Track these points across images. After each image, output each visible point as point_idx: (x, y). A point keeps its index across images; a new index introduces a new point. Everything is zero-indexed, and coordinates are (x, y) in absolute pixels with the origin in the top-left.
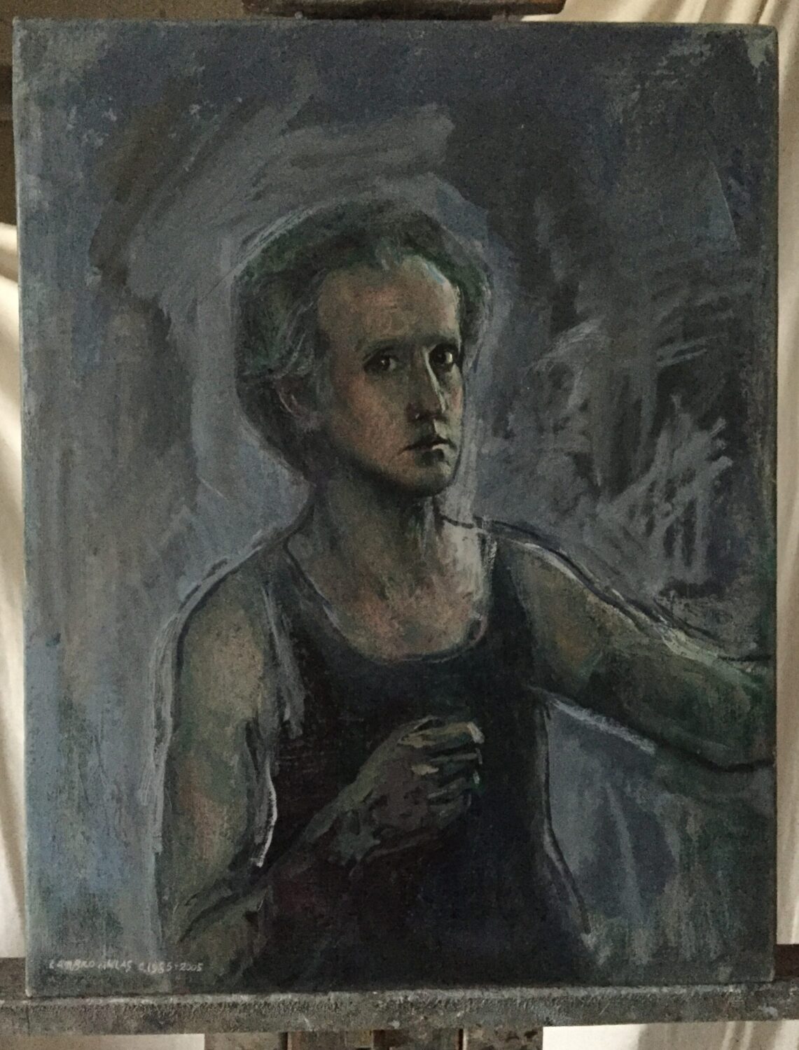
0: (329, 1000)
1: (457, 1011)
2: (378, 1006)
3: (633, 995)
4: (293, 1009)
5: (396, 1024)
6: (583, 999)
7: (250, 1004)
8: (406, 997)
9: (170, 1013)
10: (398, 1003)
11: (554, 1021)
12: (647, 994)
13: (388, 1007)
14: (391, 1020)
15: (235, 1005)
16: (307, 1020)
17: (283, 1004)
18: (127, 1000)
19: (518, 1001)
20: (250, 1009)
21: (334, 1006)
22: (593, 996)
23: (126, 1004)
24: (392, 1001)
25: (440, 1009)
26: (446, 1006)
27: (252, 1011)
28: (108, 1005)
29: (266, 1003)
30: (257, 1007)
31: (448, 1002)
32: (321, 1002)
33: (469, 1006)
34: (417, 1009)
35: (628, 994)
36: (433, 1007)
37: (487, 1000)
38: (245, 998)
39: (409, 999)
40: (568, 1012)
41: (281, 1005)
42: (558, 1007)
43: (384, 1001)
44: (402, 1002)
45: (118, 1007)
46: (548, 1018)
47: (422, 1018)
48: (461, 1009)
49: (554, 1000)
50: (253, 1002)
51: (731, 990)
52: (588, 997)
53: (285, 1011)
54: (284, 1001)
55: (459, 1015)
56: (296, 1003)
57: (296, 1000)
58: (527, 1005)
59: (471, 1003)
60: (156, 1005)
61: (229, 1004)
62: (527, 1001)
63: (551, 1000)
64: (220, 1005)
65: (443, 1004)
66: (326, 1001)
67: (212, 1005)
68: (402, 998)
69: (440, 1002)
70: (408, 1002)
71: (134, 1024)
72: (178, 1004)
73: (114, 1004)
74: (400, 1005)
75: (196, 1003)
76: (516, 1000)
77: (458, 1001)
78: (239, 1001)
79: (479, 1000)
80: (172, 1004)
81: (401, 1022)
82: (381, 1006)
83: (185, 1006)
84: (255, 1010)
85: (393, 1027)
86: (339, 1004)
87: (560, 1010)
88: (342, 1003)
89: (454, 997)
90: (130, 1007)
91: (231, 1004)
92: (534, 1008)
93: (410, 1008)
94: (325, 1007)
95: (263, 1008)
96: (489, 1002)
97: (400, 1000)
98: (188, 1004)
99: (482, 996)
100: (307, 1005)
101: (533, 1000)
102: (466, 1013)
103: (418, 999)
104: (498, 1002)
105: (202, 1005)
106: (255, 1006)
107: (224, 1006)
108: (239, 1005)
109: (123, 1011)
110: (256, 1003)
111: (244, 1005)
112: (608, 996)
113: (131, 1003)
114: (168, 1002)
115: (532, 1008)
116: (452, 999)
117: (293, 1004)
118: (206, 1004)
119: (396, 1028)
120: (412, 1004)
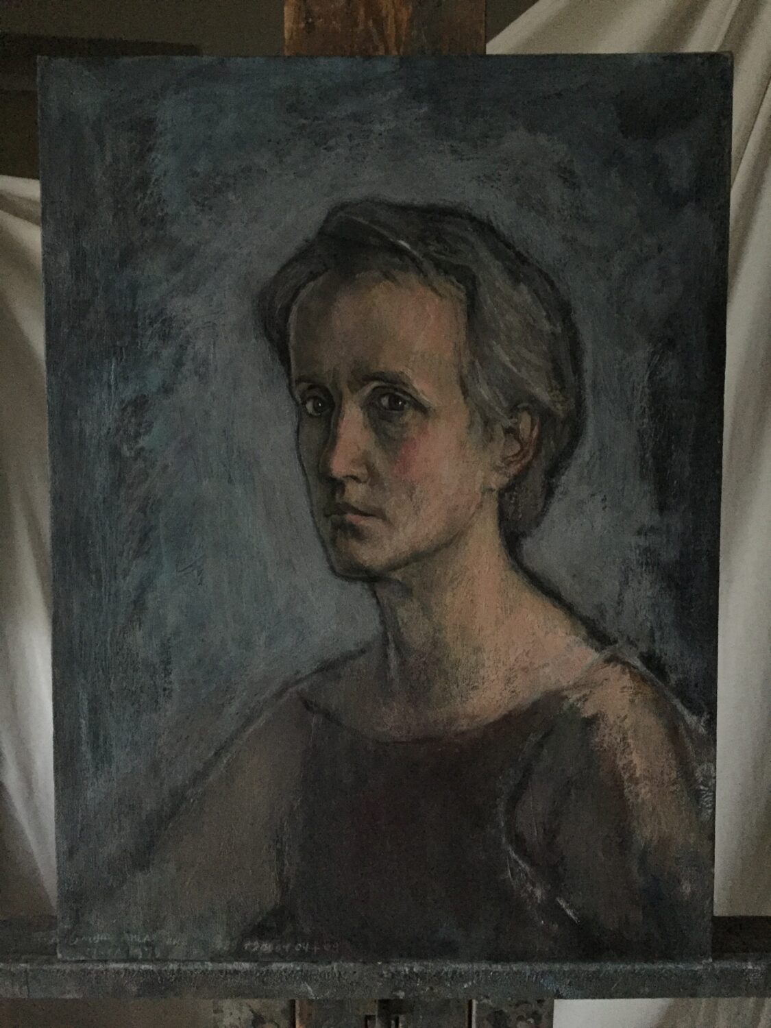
0: (333, 968)
1: (464, 982)
2: (382, 976)
3: (647, 969)
4: (295, 977)
5: (401, 994)
6: (594, 972)
7: (251, 972)
8: (411, 969)
9: (171, 978)
10: (403, 973)
11: (564, 995)
12: (661, 969)
13: (392, 977)
14: (397, 989)
15: (236, 972)
16: (309, 988)
17: (285, 972)
18: (127, 965)
19: (528, 974)
20: (252, 975)
21: (337, 975)
22: (605, 971)
23: (126, 969)
24: (397, 971)
25: (446, 980)
26: (452, 977)
27: (253, 978)
28: (106, 970)
29: (268, 972)
30: (258, 974)
31: (454, 972)
32: (324, 971)
33: (476, 978)
34: (423, 979)
35: (642, 969)
36: (439, 977)
37: (495, 973)
38: (246, 966)
39: (415, 970)
40: (579, 986)
41: (283, 973)
42: (568, 981)
43: (389, 971)
44: (407, 973)
45: (118, 972)
46: (558, 991)
47: (428, 989)
48: (467, 981)
49: (564, 974)
50: (254, 969)
51: (750, 967)
52: (599, 971)
53: (287, 979)
54: (286, 969)
55: (466, 986)
56: (298, 971)
57: (298, 968)
58: (536, 978)
59: (478, 975)
60: (155, 970)
61: (230, 971)
62: (537, 974)
63: (561, 973)
64: (221, 972)
65: (449, 976)
66: (329, 970)
67: (212, 971)
68: (407, 970)
69: (446, 973)
70: (414, 973)
71: (134, 989)
72: (179, 970)
73: (114, 969)
74: (405, 975)
76: (525, 973)
77: (465, 972)
78: (240, 969)
79: (486, 972)
80: (173, 970)
81: (406, 992)
82: (386, 976)
83: (185, 972)
84: (257, 978)
85: (399, 997)
86: (342, 973)
87: (570, 984)
88: (345, 972)
89: (461, 969)
90: (130, 972)
91: (232, 972)
92: (544, 981)
93: (415, 979)
94: (328, 976)
95: (265, 976)
96: (497, 974)
97: (405, 971)
98: (189, 970)
99: (490, 968)
100: (309, 974)
101: (543, 974)
102: (473, 984)
103: (423, 970)
104: (507, 975)
105: (203, 971)
106: (256, 973)
107: (225, 973)
108: (240, 972)
109: (122, 976)
110: (258, 971)
111: (246, 973)
112: (621, 971)
113: (130, 968)
114: (168, 967)
115: (542, 981)
116: (458, 971)
117: (295, 972)
118: (207, 970)
119: (402, 998)
120: (417, 975)
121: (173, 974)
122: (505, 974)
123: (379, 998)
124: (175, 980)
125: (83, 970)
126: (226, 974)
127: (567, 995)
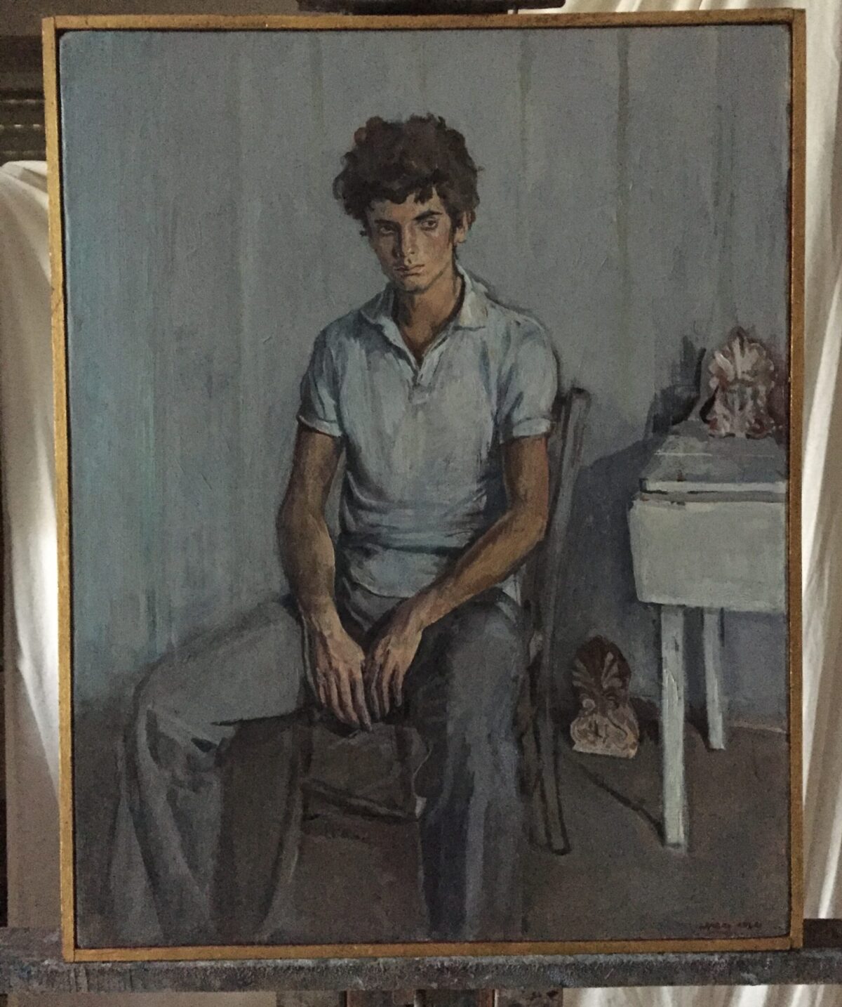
0: (379, 964)
2: (419, 970)
4: (349, 971)
5: (434, 985)
6: (591, 966)
7: (313, 968)
8: (443, 963)
9: (248, 974)
10: (436, 967)
13: (428, 971)
14: (430, 981)
15: (301, 968)
16: (360, 981)
18: (212, 964)
19: (537, 967)
21: (383, 970)
22: (599, 963)
23: (212, 967)
24: (430, 965)
25: (471, 972)
26: (476, 970)
28: (196, 968)
29: (327, 967)
30: (319, 970)
31: (477, 968)
32: (372, 967)
33: (496, 971)
34: (452, 973)
35: (629, 962)
36: (465, 970)
37: (511, 966)
38: (309, 963)
39: (445, 965)
40: (579, 977)
41: (339, 968)
42: (570, 972)
43: (425, 966)
44: (439, 967)
45: (205, 970)
46: (562, 981)
47: (456, 980)
48: (488, 973)
49: (566, 966)
50: (316, 965)
51: (716, 959)
52: (595, 963)
53: (342, 973)
54: (341, 965)
55: (487, 978)
56: (351, 967)
58: (544, 970)
60: (236, 968)
62: (544, 967)
63: (564, 966)
64: (289, 968)
65: (474, 968)
66: (376, 966)
67: (282, 968)
68: (439, 964)
69: (471, 967)
70: (445, 967)
71: (218, 984)
72: (254, 968)
73: (202, 967)
74: (438, 969)
76: (535, 966)
77: (487, 966)
79: (504, 966)
80: (249, 967)
81: (439, 984)
82: (422, 970)
83: (259, 968)
84: (318, 972)
85: (432, 987)
86: (387, 968)
87: (572, 975)
88: (389, 967)
89: (482, 963)
91: (297, 968)
92: (550, 973)
93: (446, 972)
94: (376, 971)
95: (324, 970)
97: (437, 965)
98: (262, 966)
99: (506, 962)
100: (360, 969)
101: (549, 966)
102: (493, 976)
103: (452, 965)
105: (274, 967)
106: (317, 969)
107: (291, 968)
108: (304, 968)
109: (209, 973)
110: (318, 967)
111: (309, 969)
113: (215, 967)
114: (246, 965)
115: (548, 972)
118: (277, 966)
119: (435, 988)
120: (447, 969)
121: (250, 970)
122: (518, 967)
123: (417, 989)
125: (178, 968)
126: (293, 969)
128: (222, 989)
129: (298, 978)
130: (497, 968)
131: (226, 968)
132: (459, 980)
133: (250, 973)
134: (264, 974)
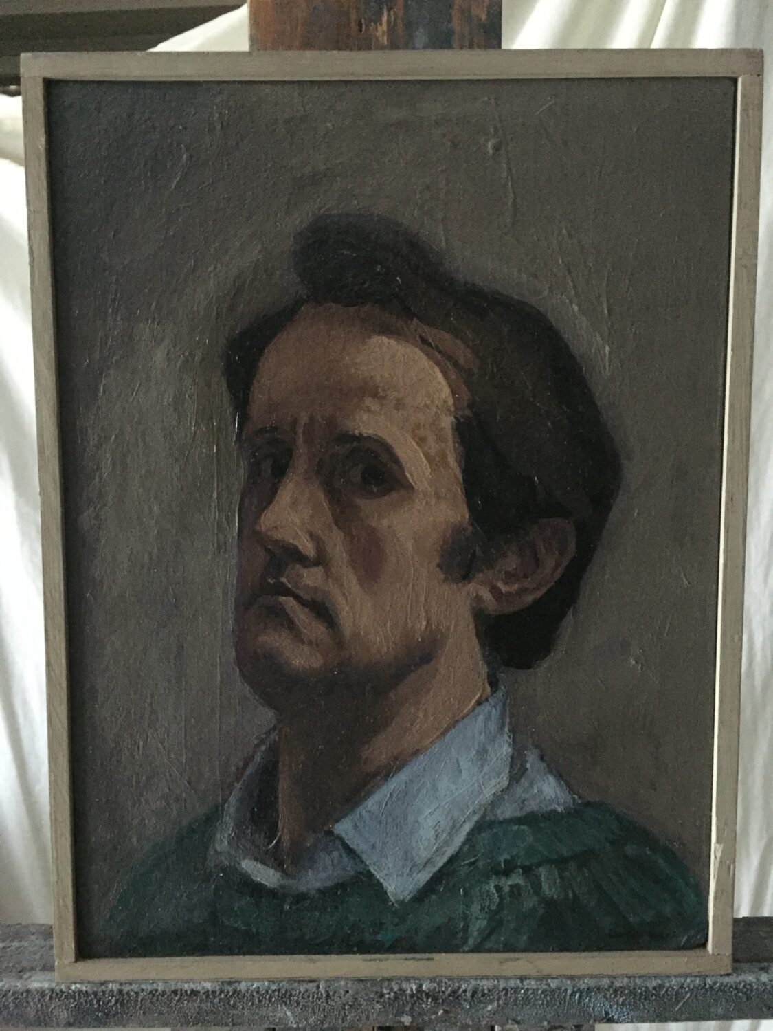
0: (318, 987)
1: (487, 1004)
2: (382, 995)
3: (722, 984)
4: (271, 997)
5: (406, 1020)
6: (654, 988)
7: (214, 992)
8: (421, 986)
9: (110, 1001)
10: (409, 992)
11: (616, 1017)
12: (740, 983)
13: (396, 998)
14: (400, 1013)
15: (194, 993)
16: (289, 1014)
17: (258, 992)
19: (569, 992)
20: (215, 997)
21: (324, 996)
22: (667, 984)
23: (52, 990)
24: (400, 989)
25: (465, 1000)
26: (473, 996)
27: (217, 1000)
28: (28, 991)
29: (235, 991)
30: (223, 996)
31: (474, 993)
32: (307, 990)
33: (503, 998)
34: (435, 999)
35: (715, 983)
36: (455, 997)
37: (528, 990)
39: (424, 987)
40: (635, 1007)
41: (255, 994)
42: (621, 999)
43: (392, 989)
44: (415, 991)
45: (42, 993)
46: (607, 1013)
47: (441, 1012)
48: (491, 1002)
49: (615, 991)
50: (218, 988)
52: (661, 987)
53: (260, 1001)
54: (259, 988)
55: (489, 1008)
56: (274, 991)
57: (274, 987)
58: (580, 996)
60: (90, 991)
61: (186, 991)
62: (581, 991)
63: (612, 990)
64: (174, 993)
65: (469, 994)
66: (314, 990)
67: (164, 993)
68: (414, 987)
69: (465, 991)
70: (423, 991)
71: (64, 1015)
72: (120, 991)
74: (412, 996)
75: (143, 990)
76: (566, 990)
77: (489, 991)
78: (199, 988)
79: (517, 990)
80: (112, 991)
81: (413, 1017)
82: (387, 996)
83: (128, 993)
84: (220, 999)
85: (403, 1023)
86: (331, 993)
87: (623, 1004)
88: (335, 992)
89: (483, 986)
90: (57, 994)
91: (189, 992)
92: (590, 1000)
93: (425, 1000)
94: (313, 998)
95: (231, 997)
96: (530, 992)
97: (412, 989)
98: (132, 990)
99: (520, 985)
100: (288, 994)
101: (589, 990)
102: (499, 1006)
103: (435, 988)
104: (542, 993)
105: (151, 992)
106: (220, 994)
107: (179, 993)
108: (199, 992)
109: (48, 998)
110: (222, 992)
111: (207, 993)
112: (688, 987)
113: (57, 989)
114: (106, 987)
115: (587, 1000)
116: (480, 988)
117: (270, 992)
118: (157, 990)
119: (407, 1024)
120: (428, 995)
121: (113, 996)
122: (540, 992)
123: (378, 1025)
124: (116, 1003)
126: (181, 994)
127: (619, 1017)
128: (70, 1025)
129: (189, 1007)
130: (506, 994)
131: (74, 992)
132: (446, 1012)
133: (113, 1001)
134: (136, 1001)
